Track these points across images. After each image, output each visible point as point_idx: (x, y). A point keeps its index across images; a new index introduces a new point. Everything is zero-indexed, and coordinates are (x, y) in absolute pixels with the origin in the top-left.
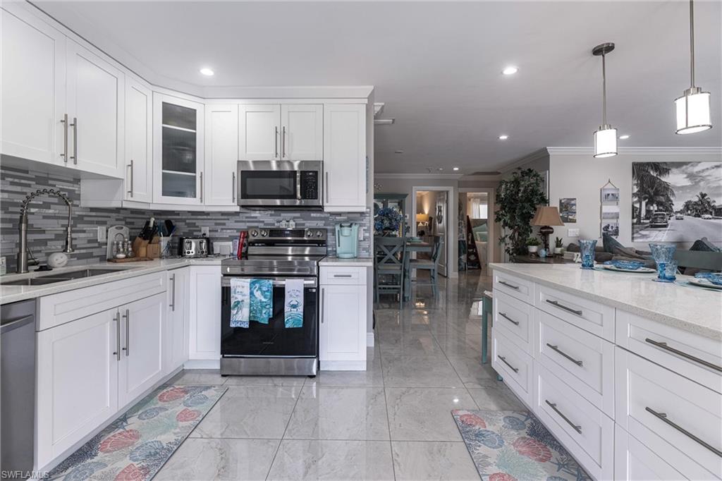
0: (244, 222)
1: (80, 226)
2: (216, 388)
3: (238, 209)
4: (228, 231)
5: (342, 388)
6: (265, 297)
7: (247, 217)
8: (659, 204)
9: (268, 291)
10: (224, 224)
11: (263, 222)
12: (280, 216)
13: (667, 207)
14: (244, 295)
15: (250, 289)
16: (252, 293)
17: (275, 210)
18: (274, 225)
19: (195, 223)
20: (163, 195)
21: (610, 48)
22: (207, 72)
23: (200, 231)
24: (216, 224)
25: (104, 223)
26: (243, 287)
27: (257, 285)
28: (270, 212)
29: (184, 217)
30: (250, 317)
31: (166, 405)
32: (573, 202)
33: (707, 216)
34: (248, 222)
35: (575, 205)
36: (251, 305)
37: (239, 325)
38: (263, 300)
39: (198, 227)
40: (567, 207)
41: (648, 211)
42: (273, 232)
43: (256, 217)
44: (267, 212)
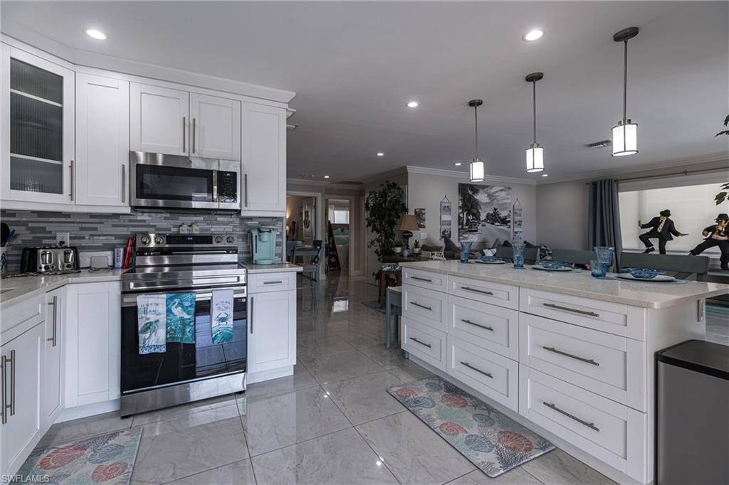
0: (128, 226)
2: (126, 432)
3: (128, 210)
4: (101, 238)
5: (281, 395)
6: (188, 314)
7: (130, 221)
8: (474, 215)
9: (190, 306)
10: (96, 229)
11: (155, 226)
12: (177, 219)
13: (477, 216)
14: (160, 314)
15: (167, 306)
16: (169, 311)
17: (170, 213)
18: (169, 230)
19: (45, 228)
20: (11, 188)
21: (480, 103)
22: (96, 34)
23: (55, 238)
24: (82, 229)
26: (157, 305)
27: (177, 301)
28: (164, 215)
30: (167, 338)
32: (423, 212)
33: (497, 224)
34: (133, 226)
35: (424, 214)
36: (167, 325)
37: (152, 351)
38: (186, 316)
39: (50, 232)
40: (419, 215)
41: (468, 220)
42: (170, 239)
43: (144, 221)
44: (160, 215)
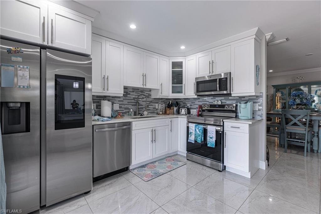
0: (202, 102)
1: (151, 104)
2: (183, 162)
3: (196, 97)
4: (196, 105)
6: (200, 132)
7: (202, 100)
9: (201, 130)
10: (194, 103)
11: (208, 102)
12: (215, 99)
14: (193, 130)
15: (195, 128)
16: (195, 130)
17: (213, 96)
18: (213, 103)
20: (172, 93)
22: (183, 47)
23: (187, 105)
24: (192, 103)
25: (158, 103)
26: (193, 127)
27: (197, 127)
28: (211, 97)
29: (182, 100)
30: (195, 139)
31: (167, 162)
34: (203, 102)
36: (195, 134)
37: (191, 141)
38: (199, 133)
39: (186, 104)
42: (211, 106)
43: (206, 100)
44: (210, 97)
